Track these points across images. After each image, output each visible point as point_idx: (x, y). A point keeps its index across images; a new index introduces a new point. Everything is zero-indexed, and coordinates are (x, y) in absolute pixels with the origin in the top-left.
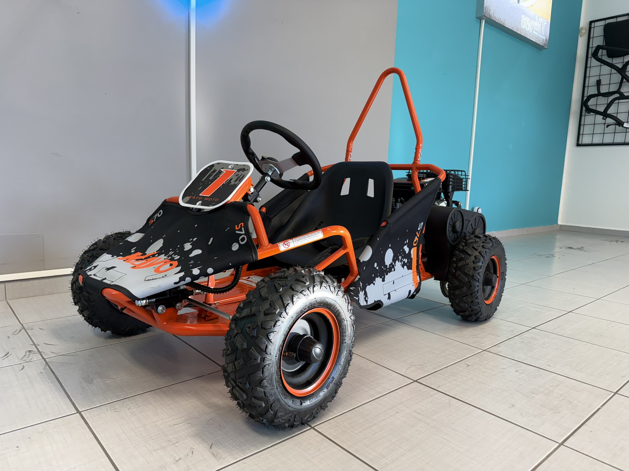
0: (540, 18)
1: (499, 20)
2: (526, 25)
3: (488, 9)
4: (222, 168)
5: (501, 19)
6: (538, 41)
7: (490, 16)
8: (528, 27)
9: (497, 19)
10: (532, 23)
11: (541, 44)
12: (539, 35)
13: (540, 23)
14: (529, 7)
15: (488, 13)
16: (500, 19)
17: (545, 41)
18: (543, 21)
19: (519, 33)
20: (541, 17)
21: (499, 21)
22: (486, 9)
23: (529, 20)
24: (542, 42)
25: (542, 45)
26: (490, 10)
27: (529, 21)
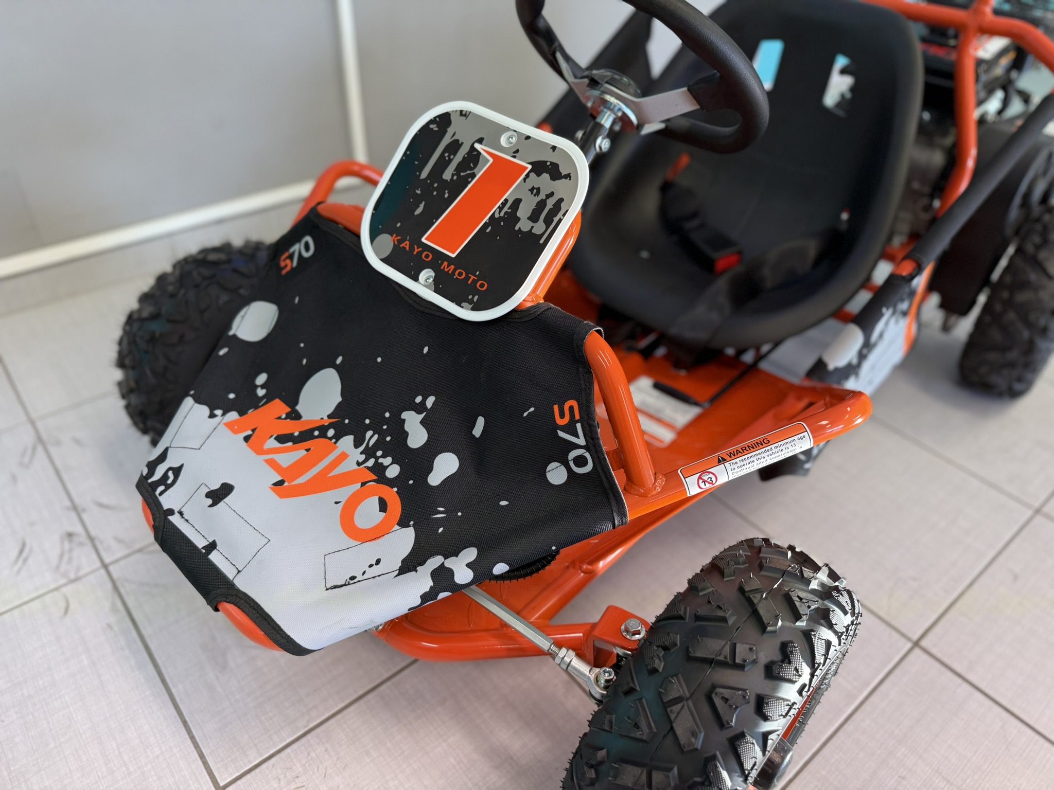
4: (480, 141)
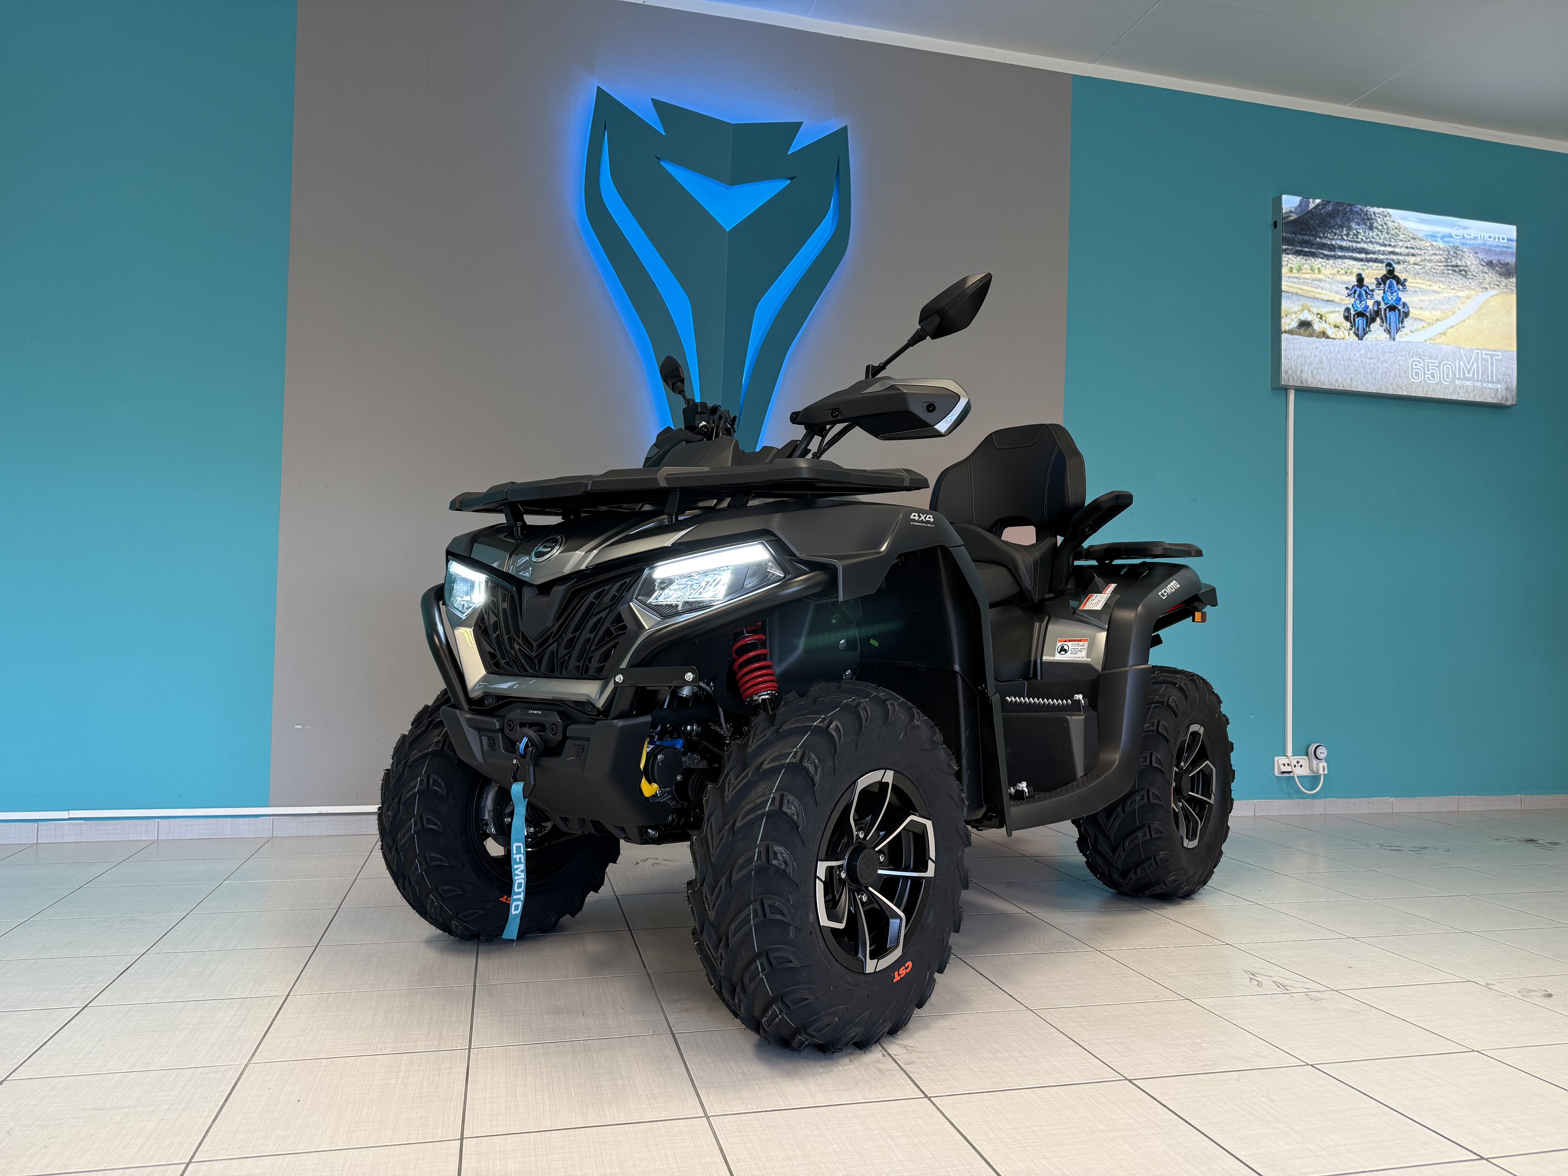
0: (1475, 351)
1: (1334, 383)
2: (1425, 374)
3: (1295, 372)
5: (1340, 380)
6: (1477, 397)
7: (1302, 382)
8: (1433, 377)
9: (1327, 382)
10: (1446, 366)
11: (1490, 400)
12: (1479, 384)
13: (1476, 360)
14: (1430, 339)
15: (1296, 378)
16: (1337, 381)
17: (1504, 392)
18: (1486, 354)
19: (1405, 393)
20: (1479, 349)
21: (1331, 385)
22: (1290, 372)
23: (1434, 363)
24: (1492, 395)
25: (1495, 401)
26: (1302, 372)
27: (1437, 365)
